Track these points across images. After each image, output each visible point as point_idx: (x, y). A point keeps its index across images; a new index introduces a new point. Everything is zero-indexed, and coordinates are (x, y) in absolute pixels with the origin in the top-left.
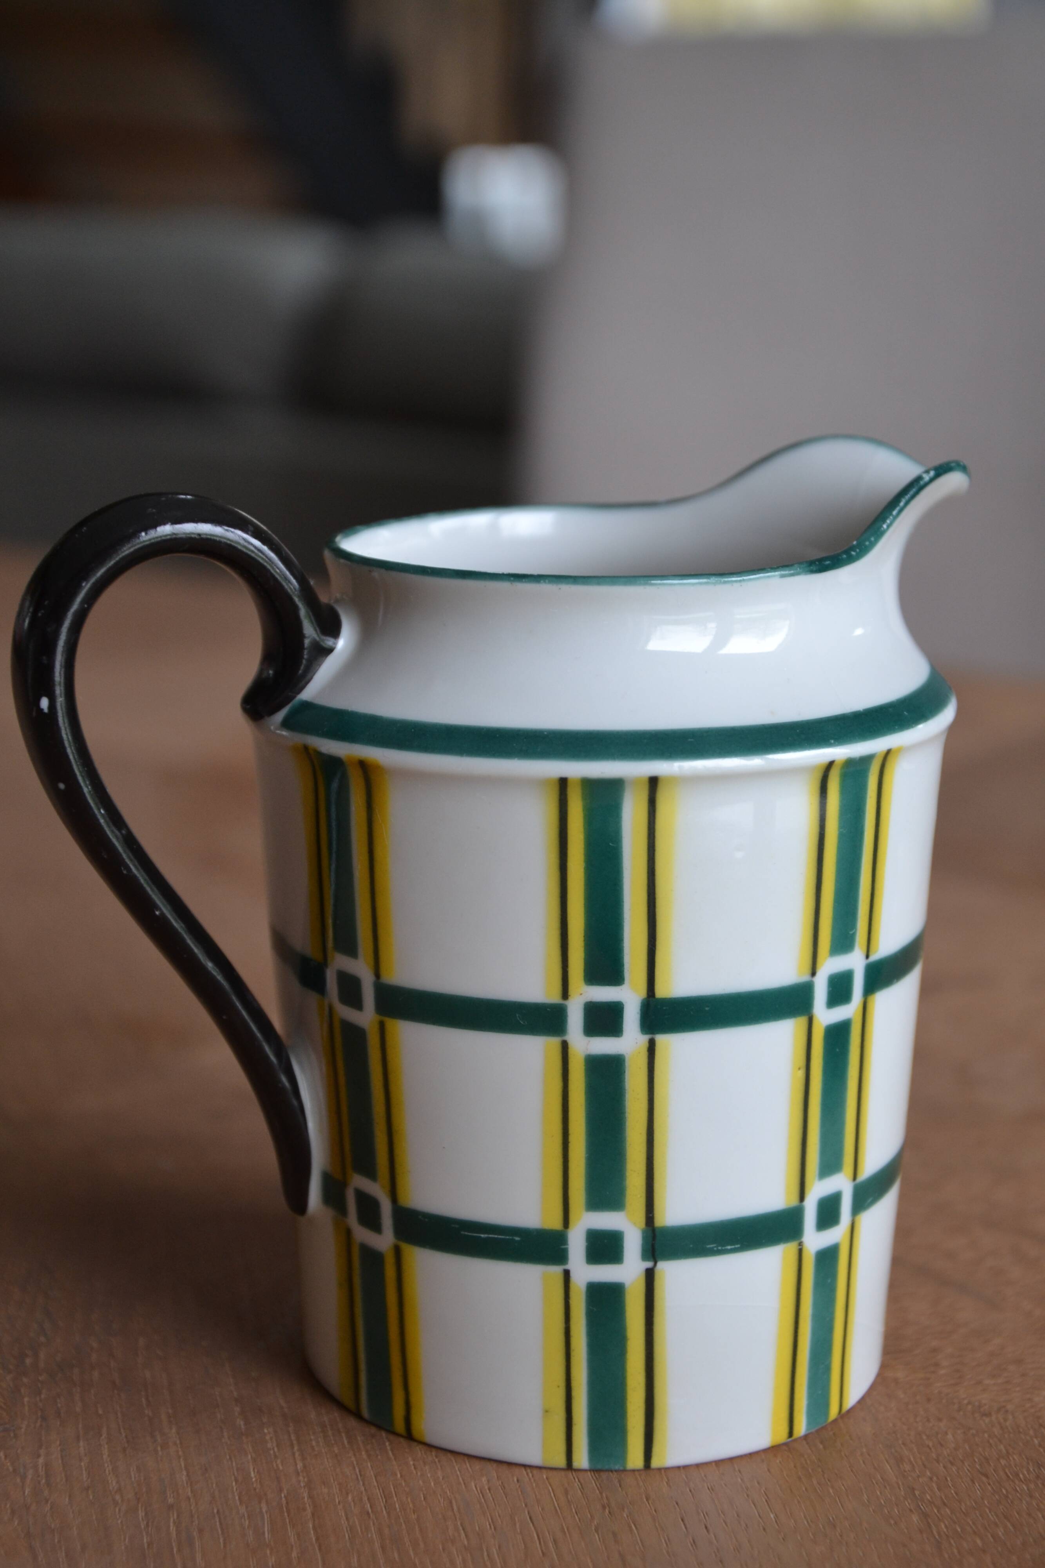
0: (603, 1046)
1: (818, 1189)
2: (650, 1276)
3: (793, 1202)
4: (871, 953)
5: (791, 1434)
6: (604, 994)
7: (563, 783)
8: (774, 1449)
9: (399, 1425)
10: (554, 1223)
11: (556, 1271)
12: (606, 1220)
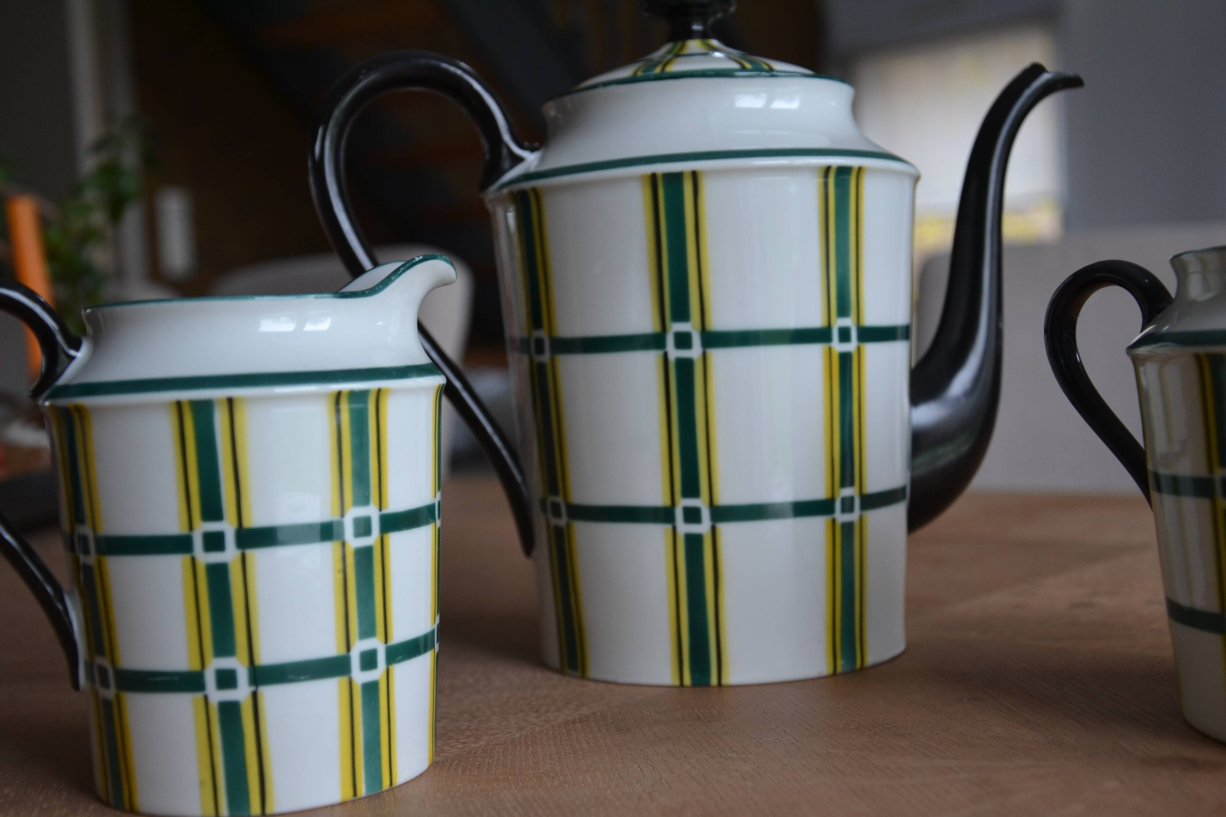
0: (215, 557)
1: (359, 646)
2: (255, 696)
3: (342, 652)
4: (383, 508)
5: (355, 794)
6: (213, 527)
7: (179, 404)
8: (343, 804)
9: (127, 805)
10: (195, 666)
11: (199, 696)
12: (226, 663)
